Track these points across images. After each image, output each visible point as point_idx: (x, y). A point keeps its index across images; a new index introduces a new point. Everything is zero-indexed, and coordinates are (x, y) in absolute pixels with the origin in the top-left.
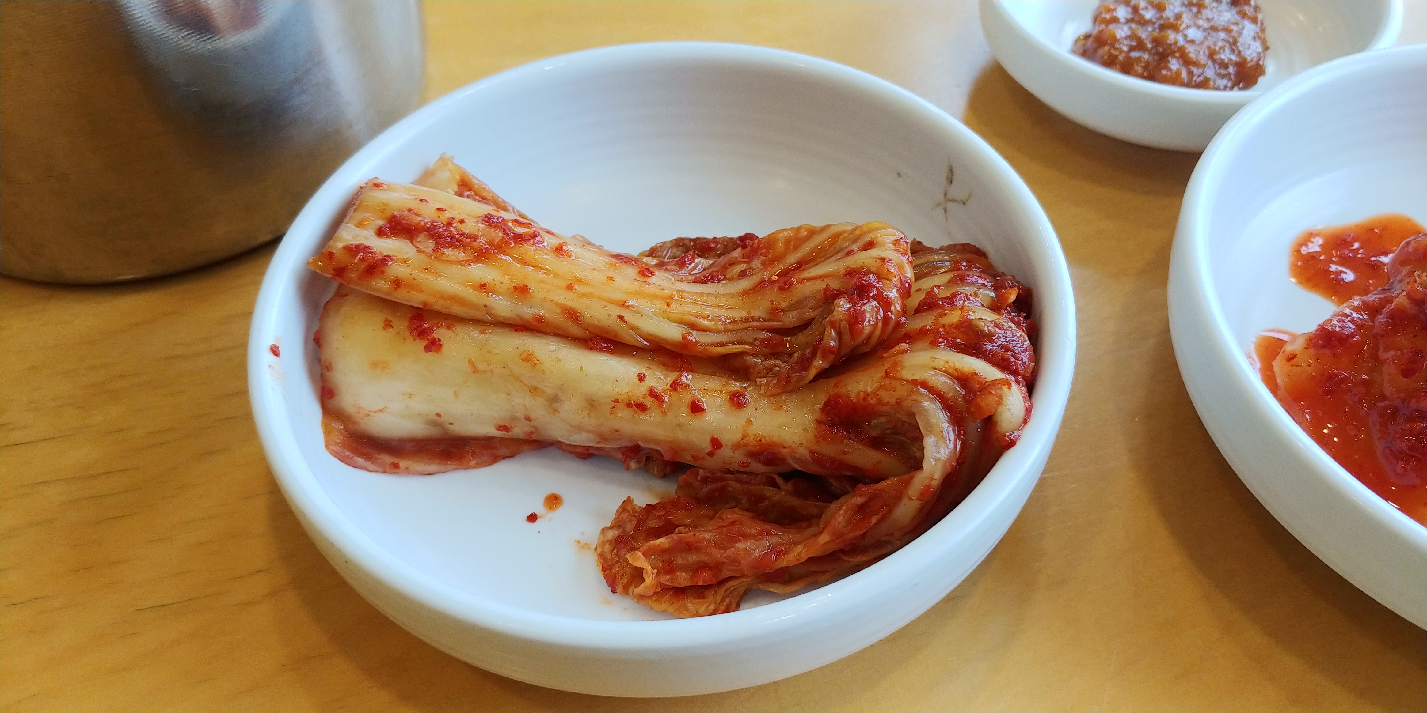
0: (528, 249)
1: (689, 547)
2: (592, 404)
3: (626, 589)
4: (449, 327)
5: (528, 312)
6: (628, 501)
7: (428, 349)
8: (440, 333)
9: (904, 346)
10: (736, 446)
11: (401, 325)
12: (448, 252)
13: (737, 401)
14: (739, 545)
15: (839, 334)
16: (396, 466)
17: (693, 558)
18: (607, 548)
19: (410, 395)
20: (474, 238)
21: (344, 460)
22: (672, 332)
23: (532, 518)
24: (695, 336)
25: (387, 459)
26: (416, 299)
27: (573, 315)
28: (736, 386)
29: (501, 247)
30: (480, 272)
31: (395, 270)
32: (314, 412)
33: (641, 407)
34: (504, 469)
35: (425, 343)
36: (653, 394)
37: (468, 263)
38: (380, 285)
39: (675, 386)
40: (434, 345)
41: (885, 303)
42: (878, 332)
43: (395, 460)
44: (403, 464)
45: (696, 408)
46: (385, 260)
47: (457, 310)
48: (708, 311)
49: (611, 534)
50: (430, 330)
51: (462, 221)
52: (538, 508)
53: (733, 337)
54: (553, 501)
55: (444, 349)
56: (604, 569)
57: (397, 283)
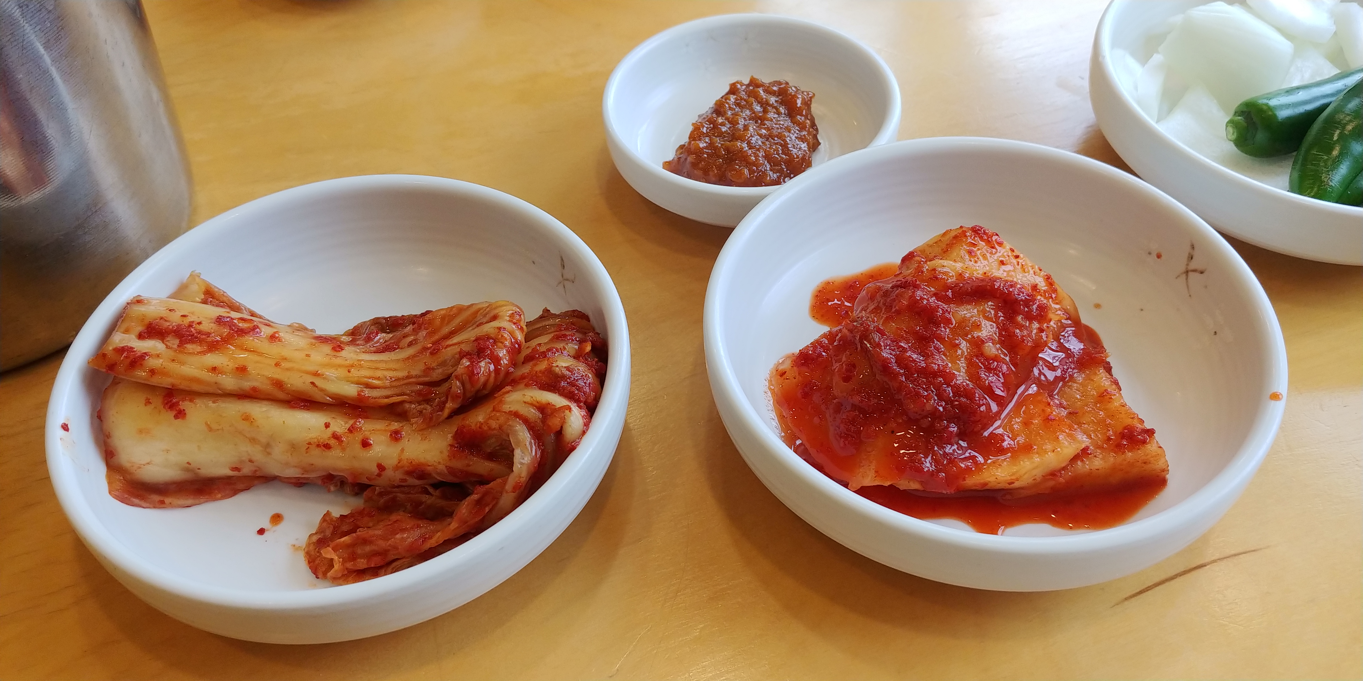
0: (249, 340)
1: (365, 541)
2: (293, 447)
3: (325, 574)
4: (191, 401)
5: (247, 385)
6: (328, 513)
7: (176, 417)
8: (185, 405)
9: (508, 388)
10: (396, 468)
11: (157, 401)
12: (190, 347)
13: (396, 436)
14: (398, 536)
15: (463, 384)
16: (162, 502)
17: (368, 548)
18: (312, 548)
19: (168, 451)
20: (208, 334)
21: (123, 501)
22: (350, 390)
23: (261, 532)
24: (367, 393)
25: (156, 498)
26: (166, 382)
27: (279, 384)
28: (395, 426)
29: (226, 340)
30: (213, 359)
31: (152, 363)
32: (100, 469)
33: (327, 447)
34: (242, 499)
35: (174, 413)
36: (336, 436)
37: (203, 353)
38: (141, 374)
39: (351, 430)
40: (180, 414)
41: (496, 360)
42: (492, 379)
43: (161, 498)
44: (167, 500)
45: (366, 444)
46: (143, 356)
47: (196, 387)
48: (379, 374)
49: (315, 538)
50: (177, 403)
51: (200, 323)
52: (265, 524)
53: (397, 391)
54: (277, 519)
55: (188, 416)
56: (309, 562)
57: (153, 372)
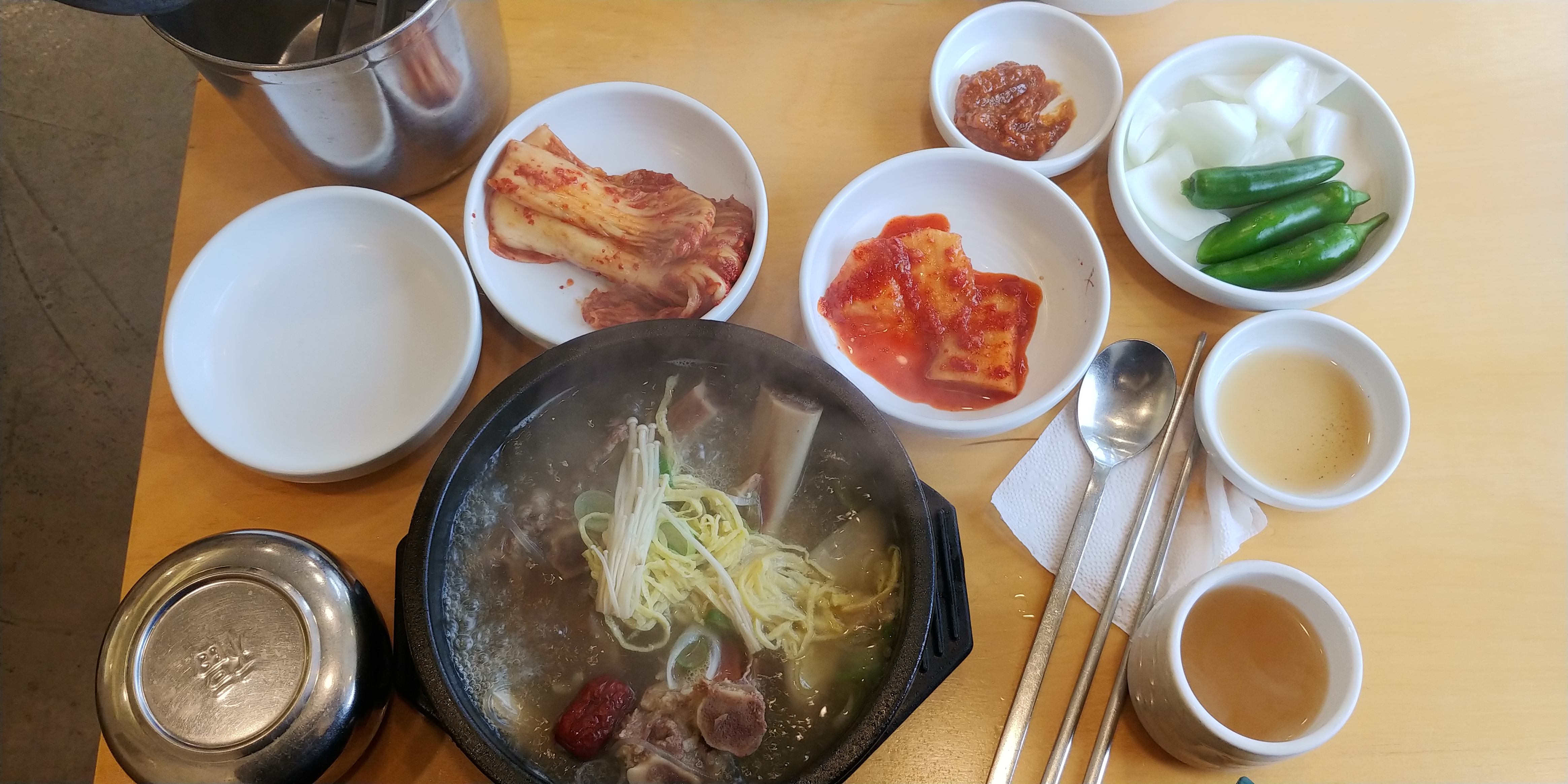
0: (570, 187)
1: (611, 314)
2: (585, 256)
3: (589, 322)
4: (538, 215)
5: (567, 216)
6: (596, 289)
7: (529, 223)
8: (534, 218)
9: (695, 261)
10: (633, 283)
11: (521, 211)
12: (540, 187)
13: (636, 266)
14: (627, 318)
15: (674, 250)
16: (514, 259)
17: (613, 318)
18: (586, 305)
19: (521, 237)
20: (550, 180)
21: (495, 252)
22: (619, 233)
23: (562, 287)
24: (627, 237)
25: (511, 255)
26: (526, 205)
27: (583, 220)
28: (637, 261)
29: (559, 185)
30: (551, 196)
31: (520, 192)
32: (486, 233)
33: (602, 262)
34: (553, 267)
35: (528, 220)
36: (606, 258)
37: (547, 192)
38: (514, 196)
39: (615, 257)
40: (531, 222)
41: (692, 244)
42: (688, 253)
43: (514, 256)
44: (516, 258)
45: (620, 267)
46: (517, 187)
47: (540, 210)
48: (635, 226)
49: (588, 301)
50: (530, 216)
51: (546, 173)
52: (564, 284)
53: (641, 239)
54: (570, 282)
55: (535, 224)
56: (583, 313)
57: (520, 198)
